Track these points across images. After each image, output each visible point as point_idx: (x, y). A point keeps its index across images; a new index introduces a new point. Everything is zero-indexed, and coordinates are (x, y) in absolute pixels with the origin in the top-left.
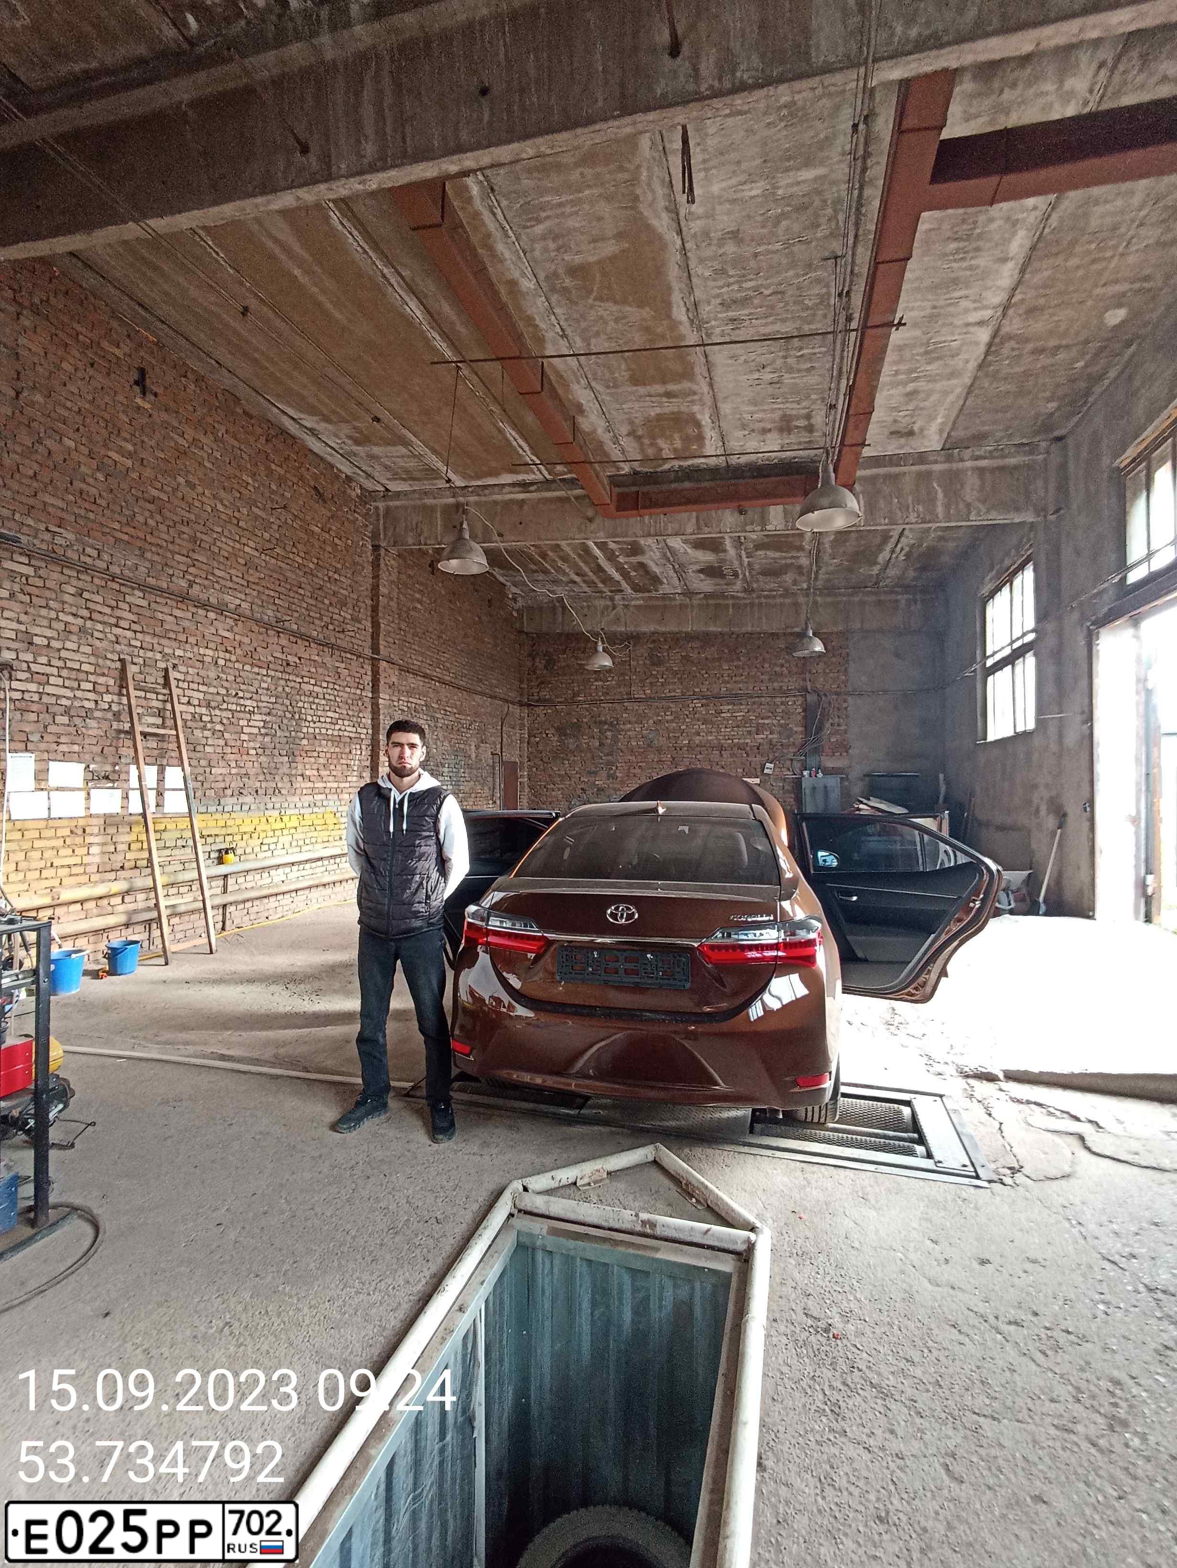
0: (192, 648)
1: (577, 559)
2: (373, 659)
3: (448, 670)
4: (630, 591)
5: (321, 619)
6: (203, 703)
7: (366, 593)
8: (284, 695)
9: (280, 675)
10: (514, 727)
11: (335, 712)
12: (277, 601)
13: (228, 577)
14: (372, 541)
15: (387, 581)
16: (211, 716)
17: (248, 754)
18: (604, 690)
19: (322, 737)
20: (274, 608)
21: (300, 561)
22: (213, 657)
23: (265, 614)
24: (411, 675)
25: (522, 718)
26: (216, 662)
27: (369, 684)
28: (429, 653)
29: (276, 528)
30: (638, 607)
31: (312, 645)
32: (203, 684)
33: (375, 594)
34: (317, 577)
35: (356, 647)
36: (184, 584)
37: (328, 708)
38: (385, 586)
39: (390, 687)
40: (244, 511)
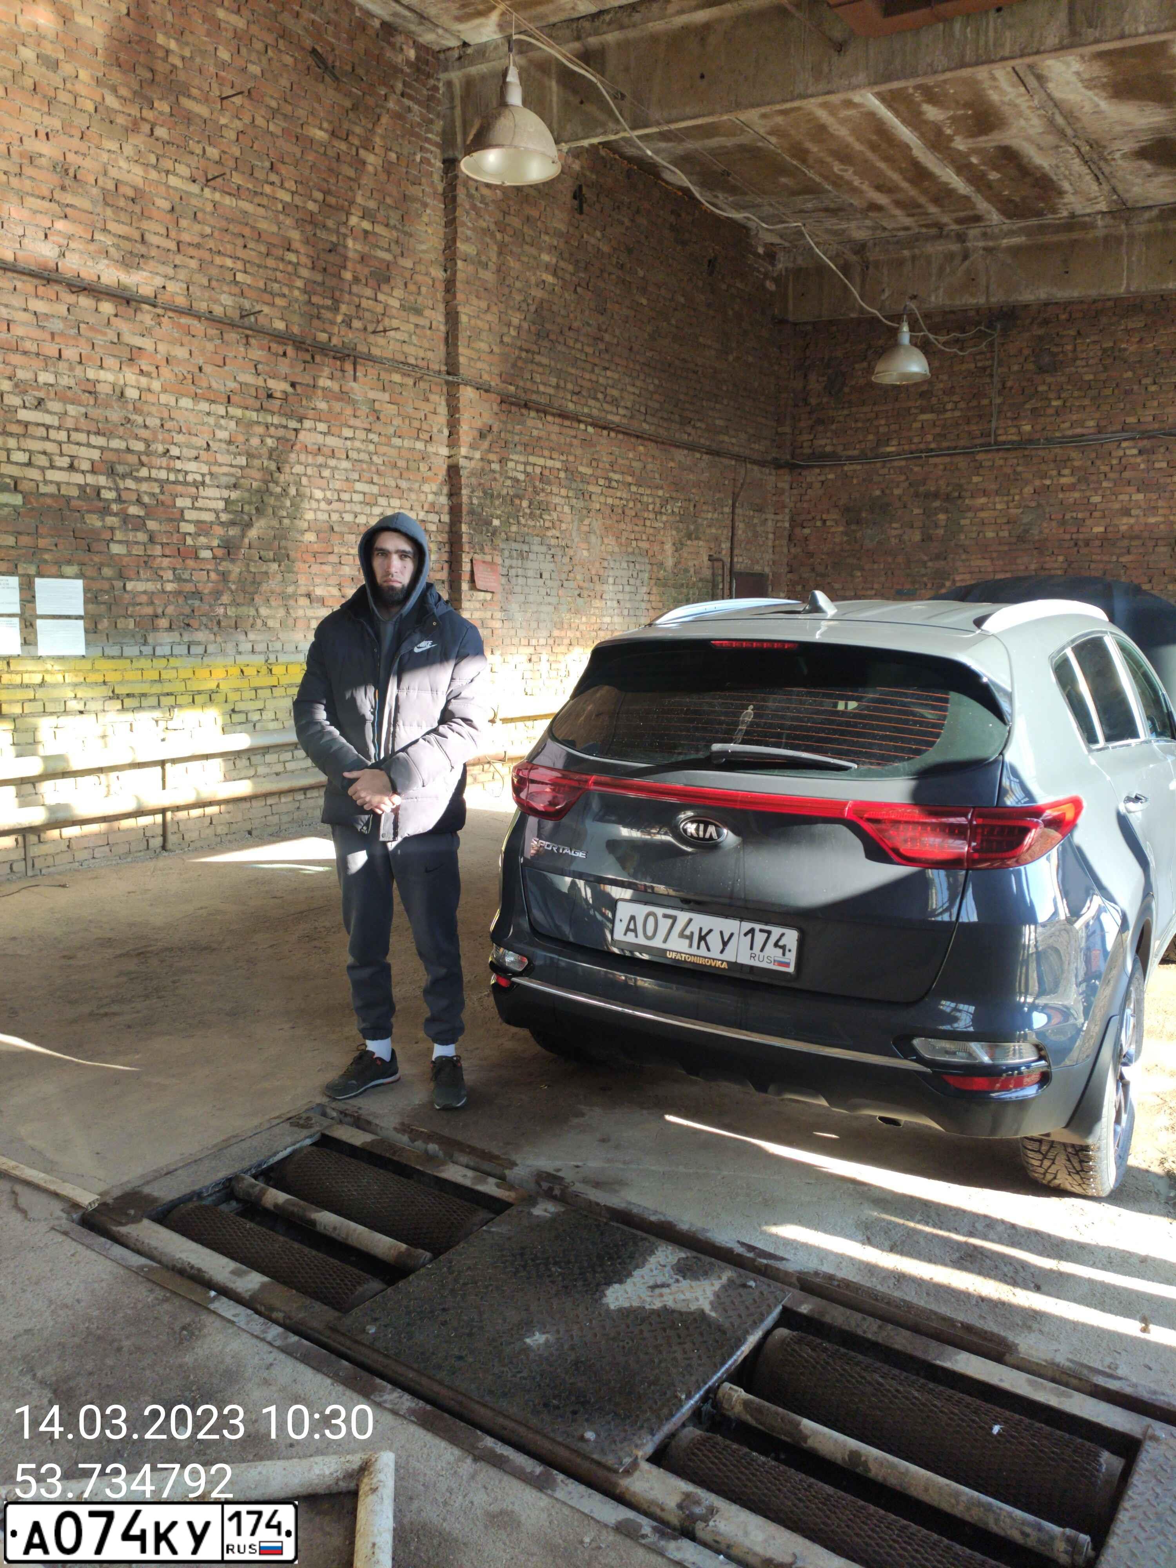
0: (72, 369)
1: (870, 155)
2: (448, 383)
3: (614, 402)
4: (996, 217)
5: (338, 311)
6: (103, 467)
7: (432, 256)
9: (254, 415)
10: (760, 510)
11: (372, 482)
12: (240, 277)
13: (137, 236)
14: (443, 151)
15: (474, 229)
16: (117, 489)
17: (197, 558)
18: (938, 430)
19: (345, 529)
20: (236, 290)
21: (287, 198)
22: (114, 385)
23: (217, 301)
24: (533, 414)
25: (779, 492)
26: (122, 393)
27: (440, 431)
28: (573, 371)
29: (233, 136)
30: (1015, 251)
31: (318, 358)
32: (98, 433)
33: (449, 257)
34: (324, 226)
35: (412, 361)
36: (47, 251)
37: (355, 476)
38: (468, 239)
39: (482, 436)
40: (164, 106)
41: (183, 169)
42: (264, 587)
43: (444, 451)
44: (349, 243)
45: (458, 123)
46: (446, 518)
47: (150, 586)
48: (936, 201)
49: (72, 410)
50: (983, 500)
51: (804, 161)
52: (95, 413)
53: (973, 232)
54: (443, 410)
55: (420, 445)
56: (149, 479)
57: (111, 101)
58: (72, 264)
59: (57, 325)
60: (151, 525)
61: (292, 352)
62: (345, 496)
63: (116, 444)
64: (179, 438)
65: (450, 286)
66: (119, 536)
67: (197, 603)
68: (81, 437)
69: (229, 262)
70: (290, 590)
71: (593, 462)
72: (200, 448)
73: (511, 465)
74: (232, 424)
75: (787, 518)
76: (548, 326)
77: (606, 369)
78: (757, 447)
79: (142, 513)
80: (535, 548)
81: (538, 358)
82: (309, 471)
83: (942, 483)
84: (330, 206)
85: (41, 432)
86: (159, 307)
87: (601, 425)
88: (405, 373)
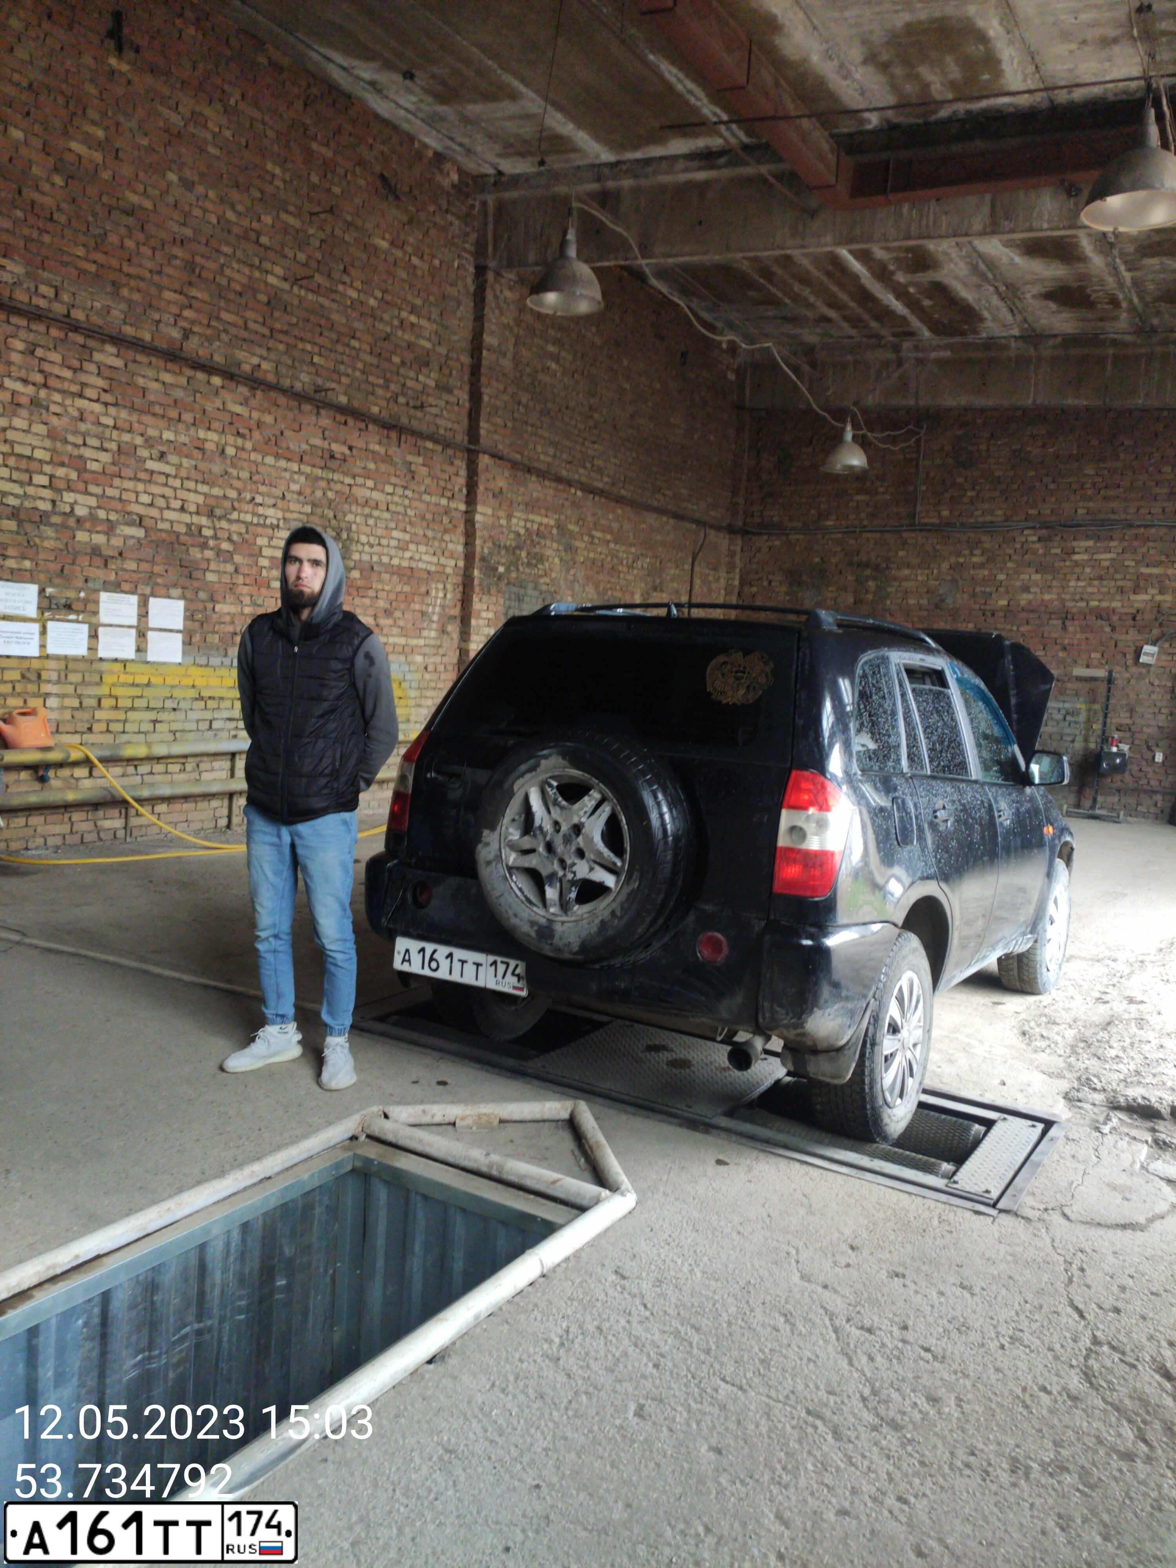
0: (188, 429)
1: (825, 279)
2: (469, 451)
3: (600, 471)
4: (926, 333)
5: (387, 388)
6: (203, 510)
7: (462, 345)
8: (324, 501)
9: (319, 472)
10: (715, 569)
11: (405, 531)
12: (316, 359)
13: (240, 322)
14: (476, 259)
15: (497, 324)
16: (214, 528)
17: (269, 587)
18: (870, 510)
19: (382, 569)
20: (313, 370)
21: (354, 295)
22: (218, 444)
23: (297, 379)
24: (534, 478)
25: (732, 554)
26: (223, 451)
27: (460, 490)
28: (568, 443)
29: (318, 244)
30: (941, 363)
31: (371, 427)
32: (203, 482)
33: (476, 346)
34: (381, 319)
35: (442, 431)
36: (176, 334)
37: (393, 525)
38: (492, 333)
39: (494, 496)
40: (268, 220)
41: (279, 270)
43: (462, 507)
44: (400, 333)
45: (490, 237)
46: (461, 564)
47: (232, 609)
48: (878, 318)
49: (186, 462)
50: (907, 572)
51: (770, 281)
52: (202, 466)
53: (906, 345)
54: (463, 472)
55: (444, 502)
56: (238, 521)
57: (230, 215)
58: (193, 345)
59: (179, 394)
60: (238, 558)
61: (351, 422)
63: (216, 491)
64: (263, 489)
65: (475, 370)
66: (213, 566)
68: (191, 485)
69: (309, 347)
71: (580, 521)
72: (276, 497)
73: (514, 521)
74: (303, 479)
75: (737, 577)
76: (550, 405)
77: (594, 442)
78: (713, 513)
79: (231, 548)
80: (530, 592)
81: (540, 432)
82: (358, 519)
83: (873, 555)
84: (387, 303)
85: (162, 479)
86: (255, 382)
87: (589, 490)
88: (436, 442)
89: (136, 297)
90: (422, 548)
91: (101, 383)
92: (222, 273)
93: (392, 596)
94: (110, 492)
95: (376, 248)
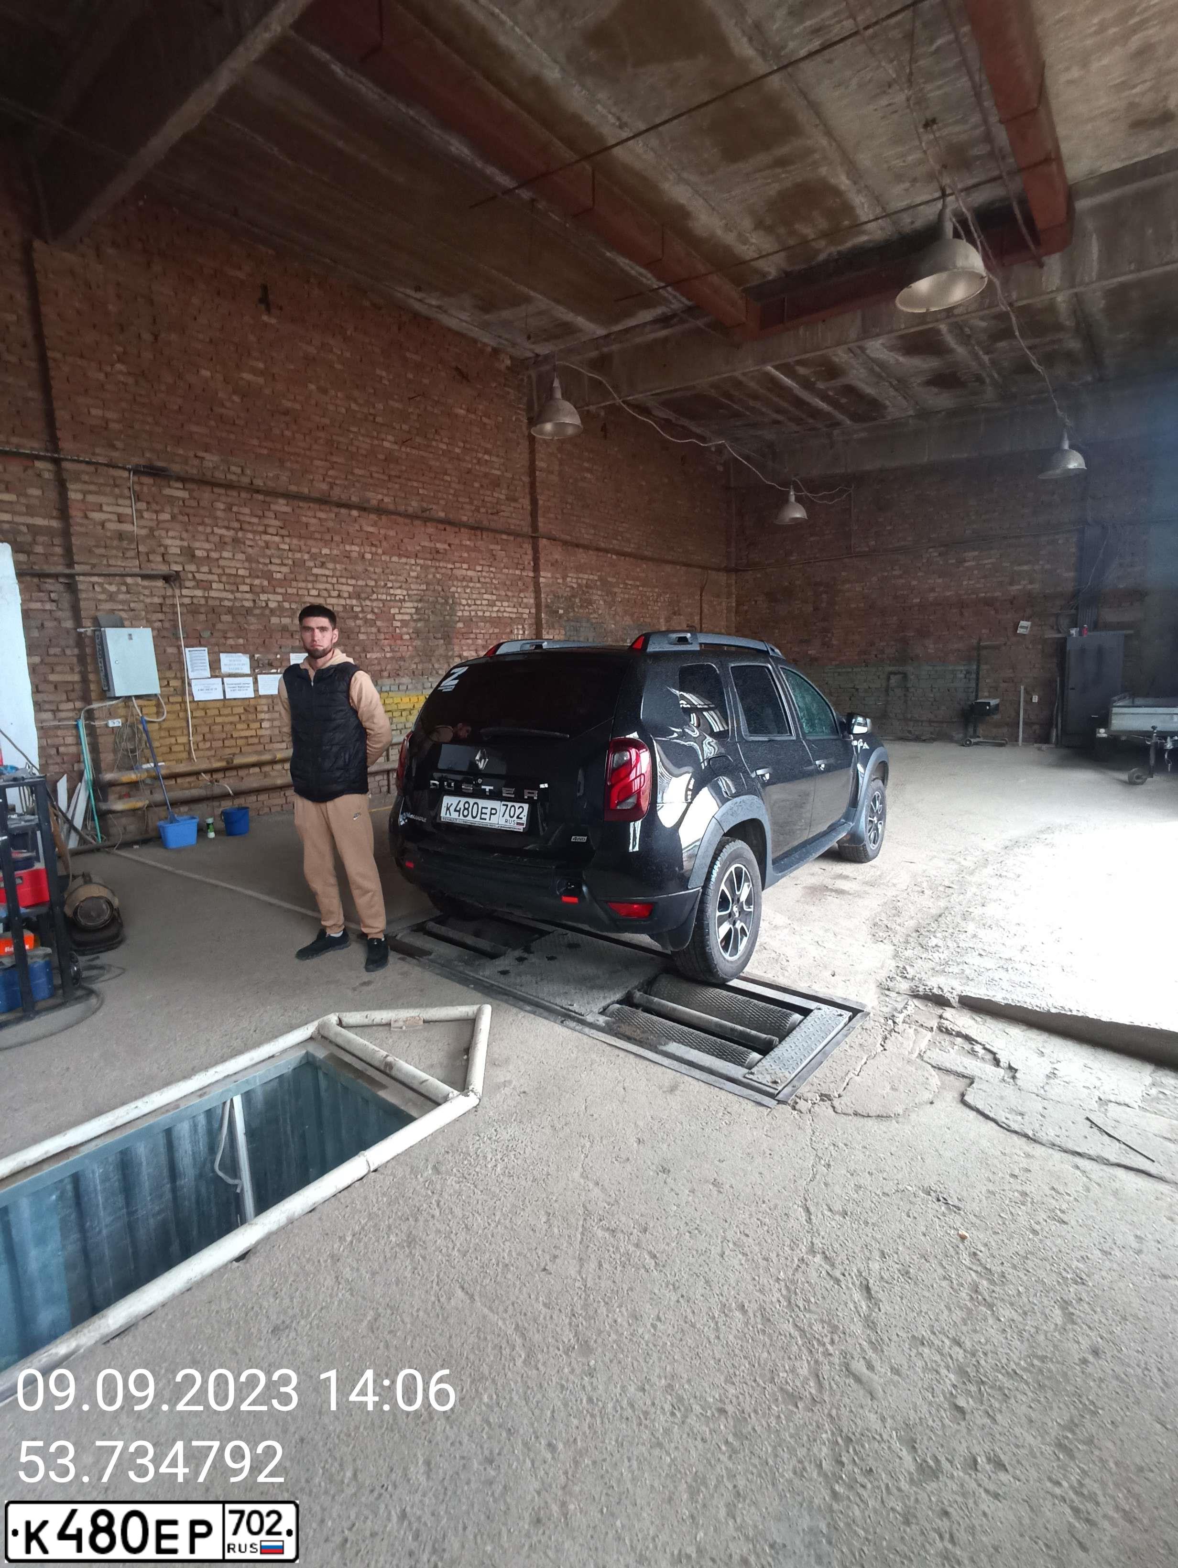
1: (769, 395)
2: (532, 537)
3: (628, 540)
4: (848, 422)
5: (471, 503)
7: (522, 470)
8: (435, 582)
10: (718, 596)
11: (493, 594)
12: (421, 491)
13: (368, 474)
15: (545, 455)
16: (362, 606)
17: (402, 639)
18: (820, 546)
19: (479, 620)
20: (419, 498)
21: (445, 447)
22: (359, 553)
23: (410, 505)
24: (581, 550)
25: (729, 586)
26: (363, 557)
27: (529, 564)
28: (603, 525)
29: (415, 418)
31: (462, 530)
32: (352, 578)
33: (532, 470)
34: (464, 460)
35: (512, 527)
36: (324, 487)
37: (483, 591)
38: (542, 460)
39: (552, 565)
40: (380, 406)
41: (390, 438)
42: (437, 653)
43: (531, 574)
44: (477, 467)
45: (535, 398)
46: (533, 611)
47: (378, 655)
48: (813, 416)
49: (338, 566)
50: (848, 586)
52: (350, 567)
54: (530, 552)
55: (518, 572)
56: (377, 600)
57: (354, 406)
58: (337, 493)
59: (330, 524)
60: (379, 623)
61: (448, 528)
62: (478, 602)
63: (360, 583)
64: (391, 577)
65: (533, 485)
66: (363, 630)
67: (402, 663)
68: (344, 580)
69: (415, 484)
70: (450, 654)
71: (616, 575)
72: (402, 582)
73: (569, 579)
74: (419, 568)
75: (734, 600)
77: (622, 522)
78: (714, 560)
79: (374, 618)
80: (584, 624)
81: (583, 519)
82: (459, 590)
83: (824, 577)
85: (324, 579)
86: (380, 511)
87: (620, 554)
88: (509, 534)
89: (296, 466)
90: (505, 604)
91: (277, 523)
92: (352, 444)
93: (487, 637)
94: (290, 591)
95: (456, 415)
